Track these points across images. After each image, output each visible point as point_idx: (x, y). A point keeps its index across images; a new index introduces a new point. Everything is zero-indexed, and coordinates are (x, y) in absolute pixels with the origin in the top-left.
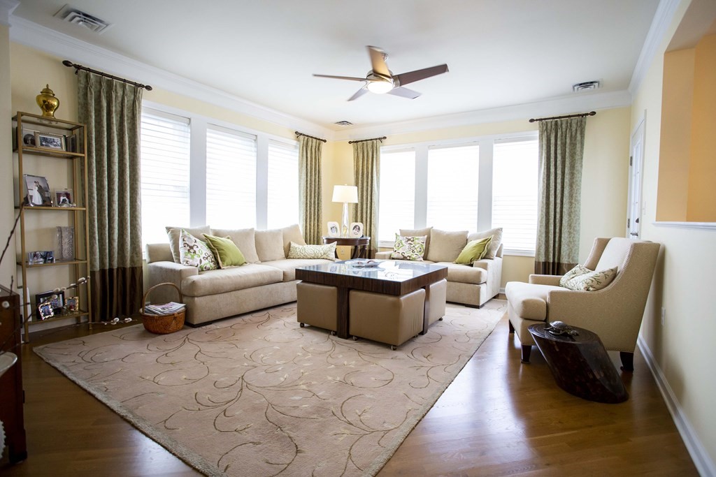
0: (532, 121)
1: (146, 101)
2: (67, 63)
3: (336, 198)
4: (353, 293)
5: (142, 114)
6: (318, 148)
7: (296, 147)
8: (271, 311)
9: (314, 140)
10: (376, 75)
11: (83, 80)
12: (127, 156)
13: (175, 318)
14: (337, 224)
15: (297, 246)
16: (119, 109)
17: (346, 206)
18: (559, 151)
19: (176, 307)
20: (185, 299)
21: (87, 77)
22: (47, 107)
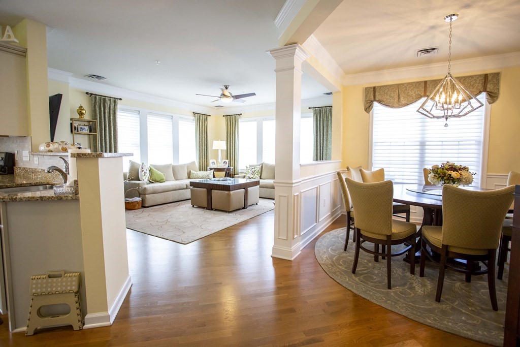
0: (310, 108)
1: (119, 105)
2: (87, 93)
3: (214, 147)
4: (213, 191)
5: (118, 111)
6: (206, 120)
7: (193, 120)
8: (180, 202)
9: (204, 116)
10: (224, 95)
11: (94, 100)
12: (112, 132)
13: (138, 203)
14: (215, 161)
15: (194, 172)
16: (108, 110)
17: (220, 152)
18: (321, 124)
19: (138, 199)
20: (141, 196)
21: (95, 98)
22: (81, 114)
